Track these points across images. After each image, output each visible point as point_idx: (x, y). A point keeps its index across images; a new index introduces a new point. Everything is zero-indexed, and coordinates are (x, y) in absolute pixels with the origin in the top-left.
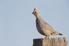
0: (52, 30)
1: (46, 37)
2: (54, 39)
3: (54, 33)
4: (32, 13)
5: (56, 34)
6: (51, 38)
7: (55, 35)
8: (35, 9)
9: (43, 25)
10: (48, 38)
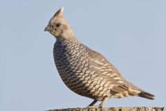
1: (92, 104)
3: (123, 87)
4: (46, 30)
5: (131, 94)
7: (125, 95)
8: (58, 12)
9: (81, 60)
10: (101, 107)
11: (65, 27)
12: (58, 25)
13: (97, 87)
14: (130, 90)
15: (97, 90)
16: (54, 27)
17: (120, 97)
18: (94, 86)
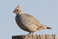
0: (38, 24)
2: (39, 36)
3: (41, 27)
4: (13, 12)
6: (36, 35)
9: (26, 19)
10: (32, 35)
11: (20, 11)
12: (18, 10)
13: (32, 28)
14: (43, 27)
15: (32, 29)
16: (16, 11)
17: (40, 31)
18: (31, 28)
